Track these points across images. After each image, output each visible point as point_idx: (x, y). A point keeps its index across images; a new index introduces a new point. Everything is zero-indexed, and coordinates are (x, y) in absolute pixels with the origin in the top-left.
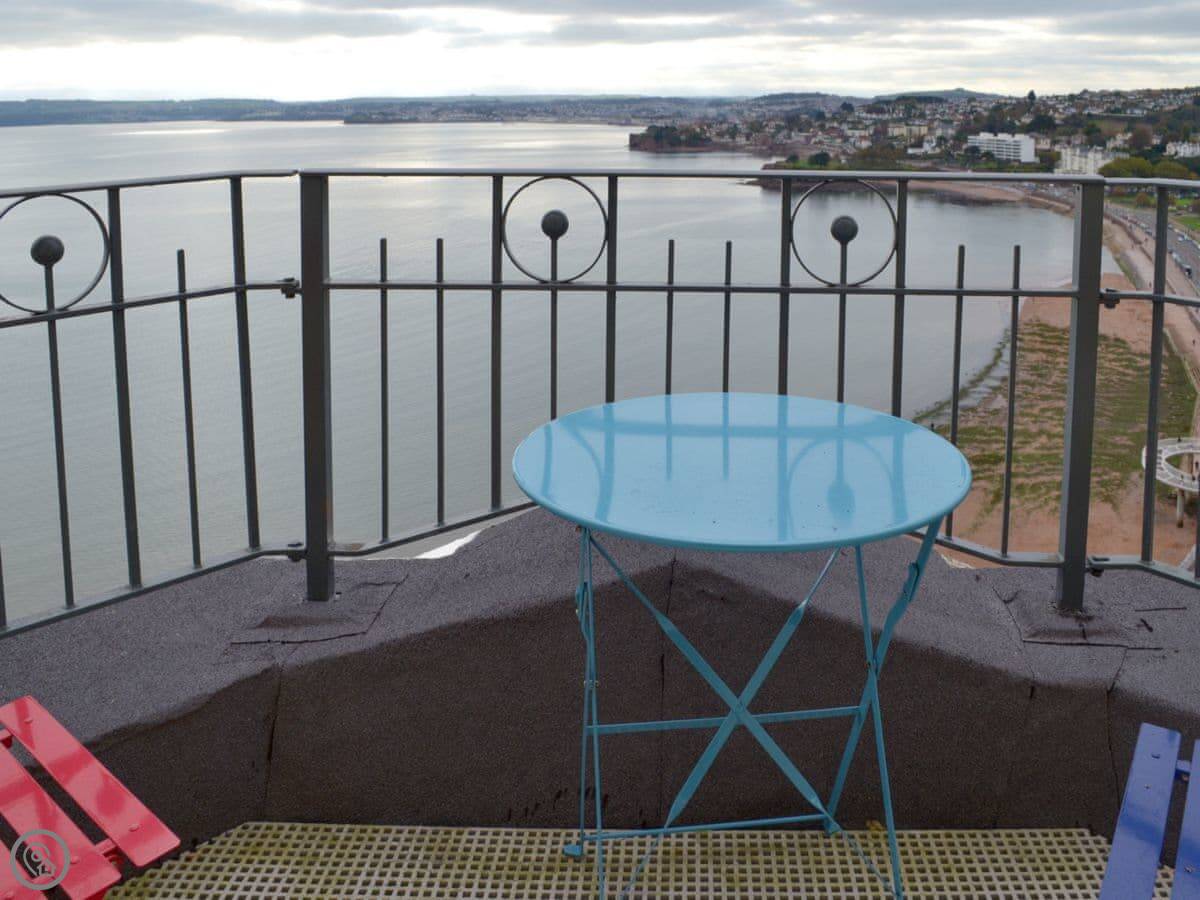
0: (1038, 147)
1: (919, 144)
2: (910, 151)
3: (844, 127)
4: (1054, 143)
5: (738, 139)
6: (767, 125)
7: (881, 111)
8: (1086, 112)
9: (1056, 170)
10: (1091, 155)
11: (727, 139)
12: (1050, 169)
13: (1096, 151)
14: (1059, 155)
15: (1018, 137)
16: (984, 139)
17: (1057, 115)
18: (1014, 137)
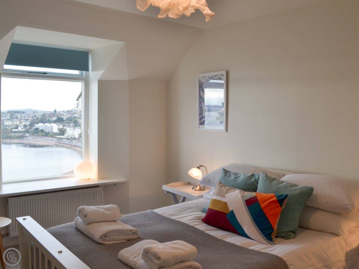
0: (59, 127)
1: (17, 127)
2: (14, 130)
4: (64, 126)
9: (65, 135)
12: (63, 134)
14: (66, 130)
15: (53, 124)
16: (40, 126)
17: (64, 117)
18: (50, 124)
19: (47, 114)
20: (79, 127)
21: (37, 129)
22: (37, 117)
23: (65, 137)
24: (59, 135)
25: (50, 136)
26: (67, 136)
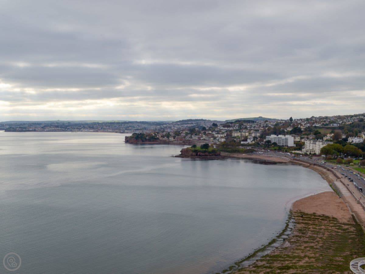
0: (295, 140)
1: (246, 139)
2: (242, 143)
3: (214, 133)
4: (301, 138)
5: (170, 138)
6: (182, 133)
7: (229, 126)
8: (314, 125)
9: (303, 149)
10: (317, 143)
11: (165, 138)
12: (300, 149)
13: (319, 142)
14: (304, 143)
15: (287, 136)
16: (272, 137)
17: (302, 127)
18: (285, 136)
19: (281, 123)
20: (320, 140)
21: (269, 142)
22: (270, 127)
23: (303, 153)
24: (295, 149)
25: (285, 151)
26: (305, 152)
